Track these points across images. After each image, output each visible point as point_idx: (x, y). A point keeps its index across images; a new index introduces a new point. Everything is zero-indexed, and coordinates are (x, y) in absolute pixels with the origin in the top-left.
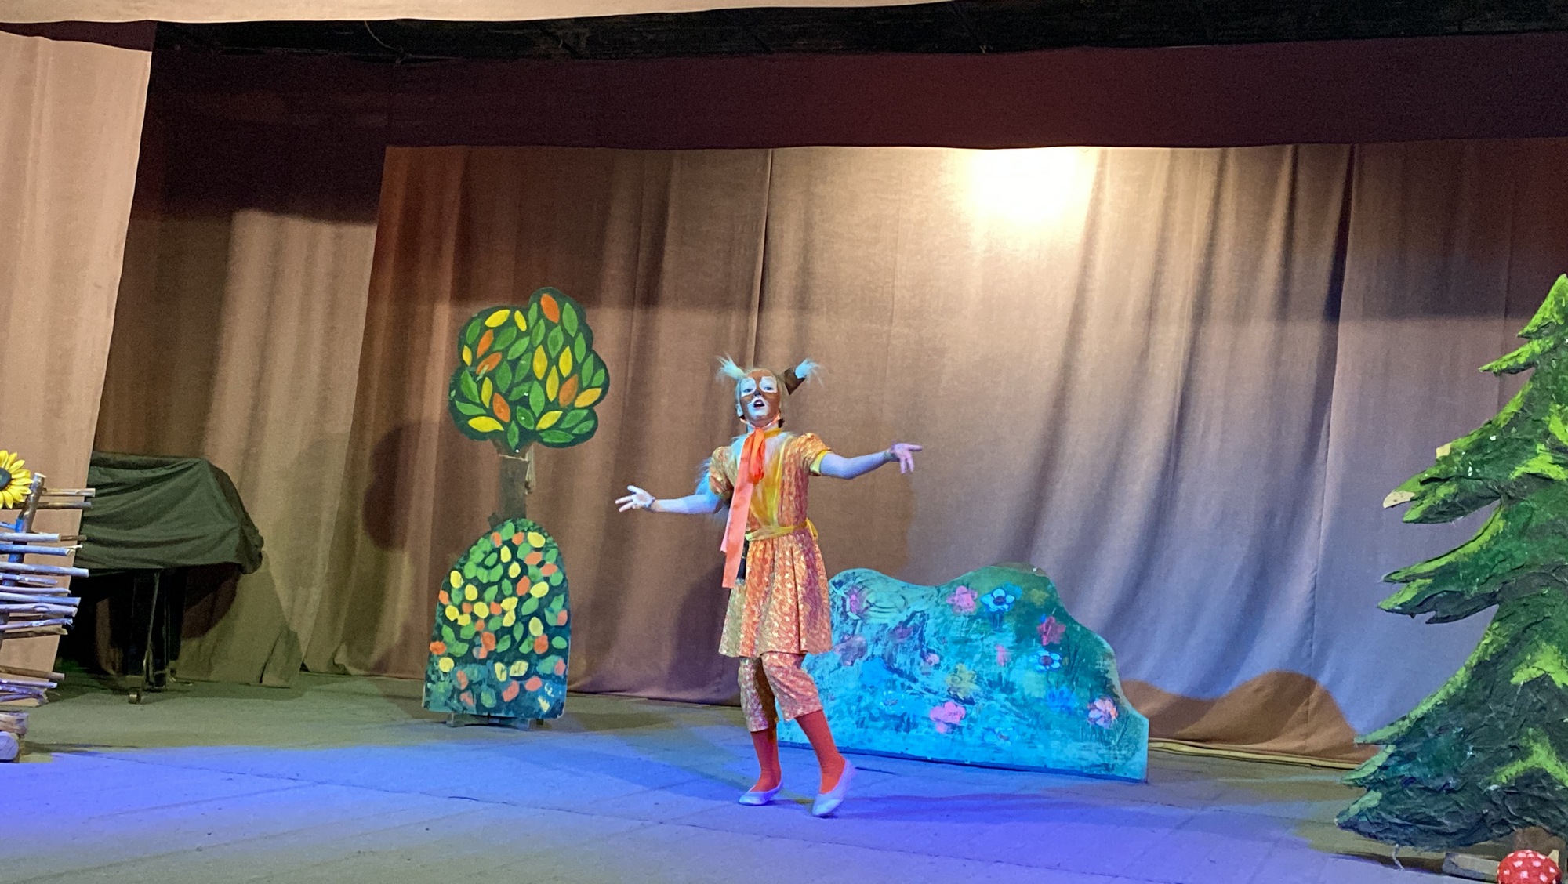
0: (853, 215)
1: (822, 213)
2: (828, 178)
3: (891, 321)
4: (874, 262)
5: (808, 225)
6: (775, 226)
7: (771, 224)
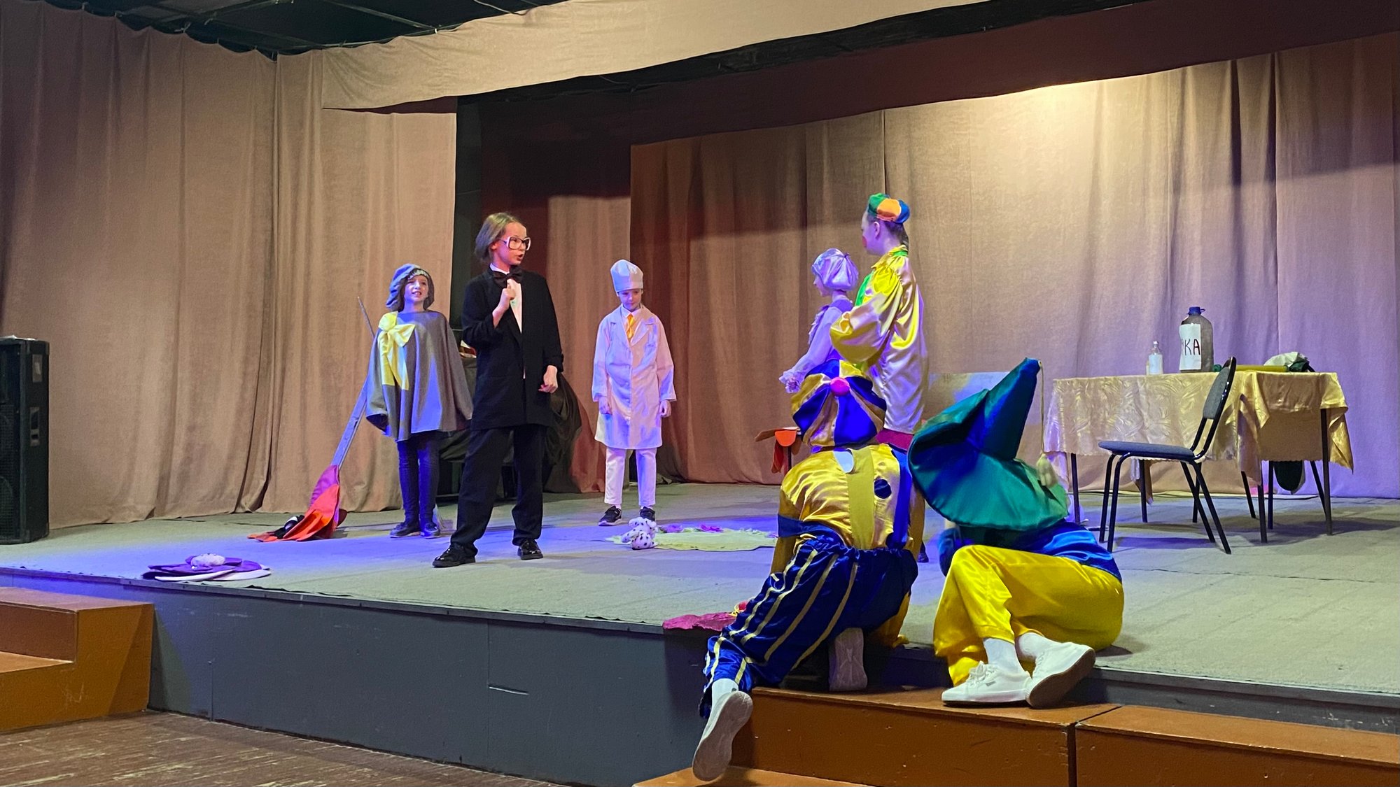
0: (940, 148)
1: (920, 149)
2: (922, 125)
3: (972, 218)
4: (957, 178)
5: (911, 160)
6: (891, 163)
7: (887, 161)
